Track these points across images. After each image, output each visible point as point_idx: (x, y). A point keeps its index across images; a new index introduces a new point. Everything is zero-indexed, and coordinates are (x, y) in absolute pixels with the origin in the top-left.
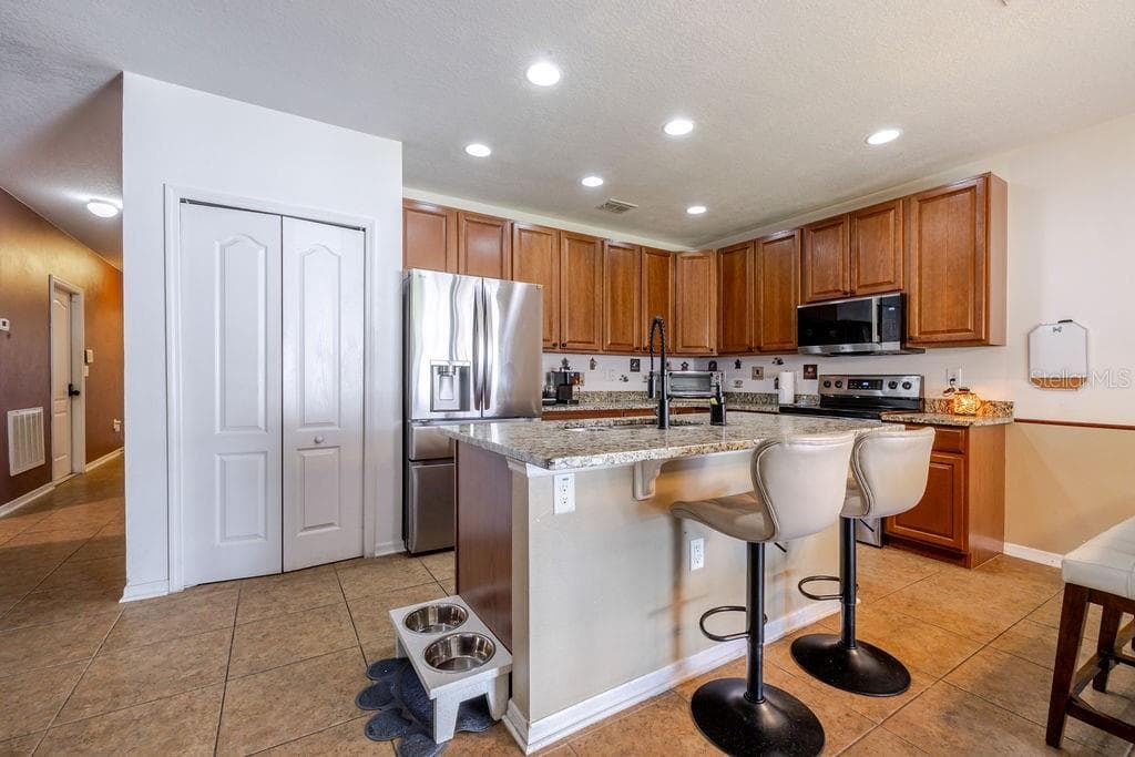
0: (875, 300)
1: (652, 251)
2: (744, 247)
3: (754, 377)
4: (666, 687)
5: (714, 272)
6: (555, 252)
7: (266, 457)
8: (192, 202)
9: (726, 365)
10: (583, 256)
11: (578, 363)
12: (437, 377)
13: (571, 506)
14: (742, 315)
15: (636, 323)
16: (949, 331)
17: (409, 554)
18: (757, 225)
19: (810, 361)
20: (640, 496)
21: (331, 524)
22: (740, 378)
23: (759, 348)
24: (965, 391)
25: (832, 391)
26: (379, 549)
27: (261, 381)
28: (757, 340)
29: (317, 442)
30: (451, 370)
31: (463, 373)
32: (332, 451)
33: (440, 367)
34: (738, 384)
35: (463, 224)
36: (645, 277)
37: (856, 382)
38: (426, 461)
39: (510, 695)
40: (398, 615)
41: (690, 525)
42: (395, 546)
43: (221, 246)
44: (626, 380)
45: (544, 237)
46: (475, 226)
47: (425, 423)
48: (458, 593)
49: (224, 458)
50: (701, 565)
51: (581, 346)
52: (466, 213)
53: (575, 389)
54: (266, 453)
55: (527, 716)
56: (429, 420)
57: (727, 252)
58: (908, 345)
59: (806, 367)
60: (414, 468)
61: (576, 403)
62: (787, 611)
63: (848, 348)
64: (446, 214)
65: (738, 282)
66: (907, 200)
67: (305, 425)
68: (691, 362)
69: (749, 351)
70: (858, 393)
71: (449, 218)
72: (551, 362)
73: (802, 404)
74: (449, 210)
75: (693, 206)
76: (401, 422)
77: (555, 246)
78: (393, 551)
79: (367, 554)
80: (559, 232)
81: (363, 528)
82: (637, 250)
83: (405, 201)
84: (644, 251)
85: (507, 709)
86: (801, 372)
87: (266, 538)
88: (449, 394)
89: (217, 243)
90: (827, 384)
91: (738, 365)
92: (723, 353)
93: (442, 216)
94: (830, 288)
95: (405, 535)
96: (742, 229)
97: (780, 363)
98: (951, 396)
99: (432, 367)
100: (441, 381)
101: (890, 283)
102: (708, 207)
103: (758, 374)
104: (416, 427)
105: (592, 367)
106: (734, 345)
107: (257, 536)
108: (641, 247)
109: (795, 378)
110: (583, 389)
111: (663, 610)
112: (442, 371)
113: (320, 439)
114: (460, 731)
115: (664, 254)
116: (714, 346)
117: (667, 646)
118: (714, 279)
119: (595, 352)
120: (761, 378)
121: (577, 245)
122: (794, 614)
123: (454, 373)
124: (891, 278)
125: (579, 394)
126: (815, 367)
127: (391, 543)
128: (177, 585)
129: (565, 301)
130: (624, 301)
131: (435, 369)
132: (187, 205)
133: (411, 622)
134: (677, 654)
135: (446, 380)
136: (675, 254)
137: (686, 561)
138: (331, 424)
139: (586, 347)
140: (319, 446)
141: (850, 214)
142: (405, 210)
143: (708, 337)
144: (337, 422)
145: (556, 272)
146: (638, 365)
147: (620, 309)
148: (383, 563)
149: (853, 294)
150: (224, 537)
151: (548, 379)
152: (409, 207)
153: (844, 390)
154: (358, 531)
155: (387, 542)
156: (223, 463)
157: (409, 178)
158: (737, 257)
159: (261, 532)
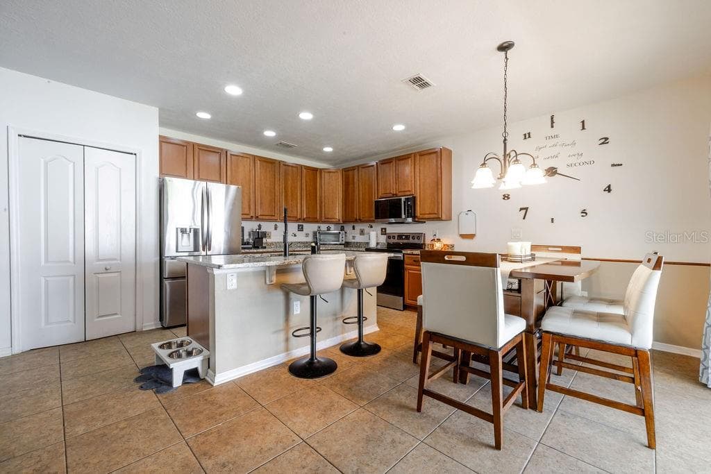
0: (403, 199)
1: (308, 168)
2: (353, 169)
3: (360, 234)
4: (282, 362)
5: (340, 179)
6: (252, 167)
7: (75, 278)
8: (25, 136)
9: (348, 228)
10: (268, 170)
11: (267, 227)
12: (180, 234)
13: (235, 286)
14: (353, 203)
15: (299, 205)
16: (430, 214)
17: (164, 328)
18: (361, 158)
19: (384, 226)
20: (268, 282)
21: (116, 314)
22: (354, 234)
23: (360, 219)
24: (439, 240)
25: (392, 241)
26: (145, 326)
27: (71, 236)
28: (359, 216)
29: (106, 269)
30: (188, 230)
31: (196, 232)
32: (116, 274)
33: (182, 229)
34: (354, 237)
35: (196, 150)
36: (304, 181)
37: (400, 236)
38: (173, 278)
39: (209, 367)
40: (155, 346)
41: (293, 295)
42: (156, 324)
43: (45, 161)
44: (295, 236)
45: (246, 159)
46: (204, 152)
47: (173, 258)
48: (188, 335)
49: (48, 279)
50: (298, 312)
51: (267, 217)
52: (199, 145)
53: (264, 240)
54: (74, 276)
55: (215, 373)
56: (176, 257)
57: (346, 170)
58: (417, 220)
59: (382, 229)
60: (167, 283)
61: (265, 247)
62: (342, 333)
63: (393, 220)
64: (185, 145)
65: (351, 186)
66: (415, 154)
67: (99, 260)
68: (332, 226)
69: (356, 221)
70: (401, 242)
71: (187, 148)
72: (250, 226)
73: (379, 247)
74: (188, 143)
75: (327, 147)
76: (159, 258)
77: (252, 164)
78: (154, 328)
79: (138, 329)
80: (255, 157)
81: (135, 315)
82: (299, 168)
83: (160, 136)
84: (303, 169)
85: (207, 374)
86: (380, 232)
87: (75, 323)
88: (187, 243)
89: (42, 160)
90: (389, 237)
91: (354, 228)
92: (345, 222)
93: (183, 146)
94: (388, 192)
95: (161, 319)
96: (354, 159)
97: (371, 227)
98: (433, 242)
99: (177, 228)
100: (182, 236)
101: (409, 191)
102: (333, 148)
103: (362, 232)
104: (168, 261)
105: (276, 229)
106: (350, 218)
107: (69, 321)
108: (301, 166)
109: (377, 234)
110: (269, 240)
111: (280, 331)
112: (183, 231)
113: (108, 267)
114: (184, 383)
115: (315, 170)
116: (341, 218)
117: (282, 345)
118: (340, 184)
119: (276, 220)
120: (364, 234)
121: (265, 164)
122: (346, 334)
123: (190, 232)
124: (410, 189)
125: (266, 243)
126: (385, 229)
127: (153, 323)
128: (17, 350)
129: (258, 193)
130: (292, 195)
131: (179, 230)
132: (22, 138)
133: (161, 347)
134: (287, 349)
135: (185, 235)
136: (321, 170)
137: (291, 310)
138: (115, 259)
139: (270, 218)
140: (108, 271)
141: (396, 158)
142: (161, 142)
143: (338, 214)
144: (119, 258)
145: (252, 178)
146: (302, 228)
147: (290, 198)
148: (148, 333)
149: (396, 195)
150: (47, 323)
151: (250, 235)
152: (163, 141)
153: (396, 241)
154: (132, 318)
155: (150, 321)
156: (47, 282)
157: (163, 123)
158: (350, 173)
159: (71, 318)
